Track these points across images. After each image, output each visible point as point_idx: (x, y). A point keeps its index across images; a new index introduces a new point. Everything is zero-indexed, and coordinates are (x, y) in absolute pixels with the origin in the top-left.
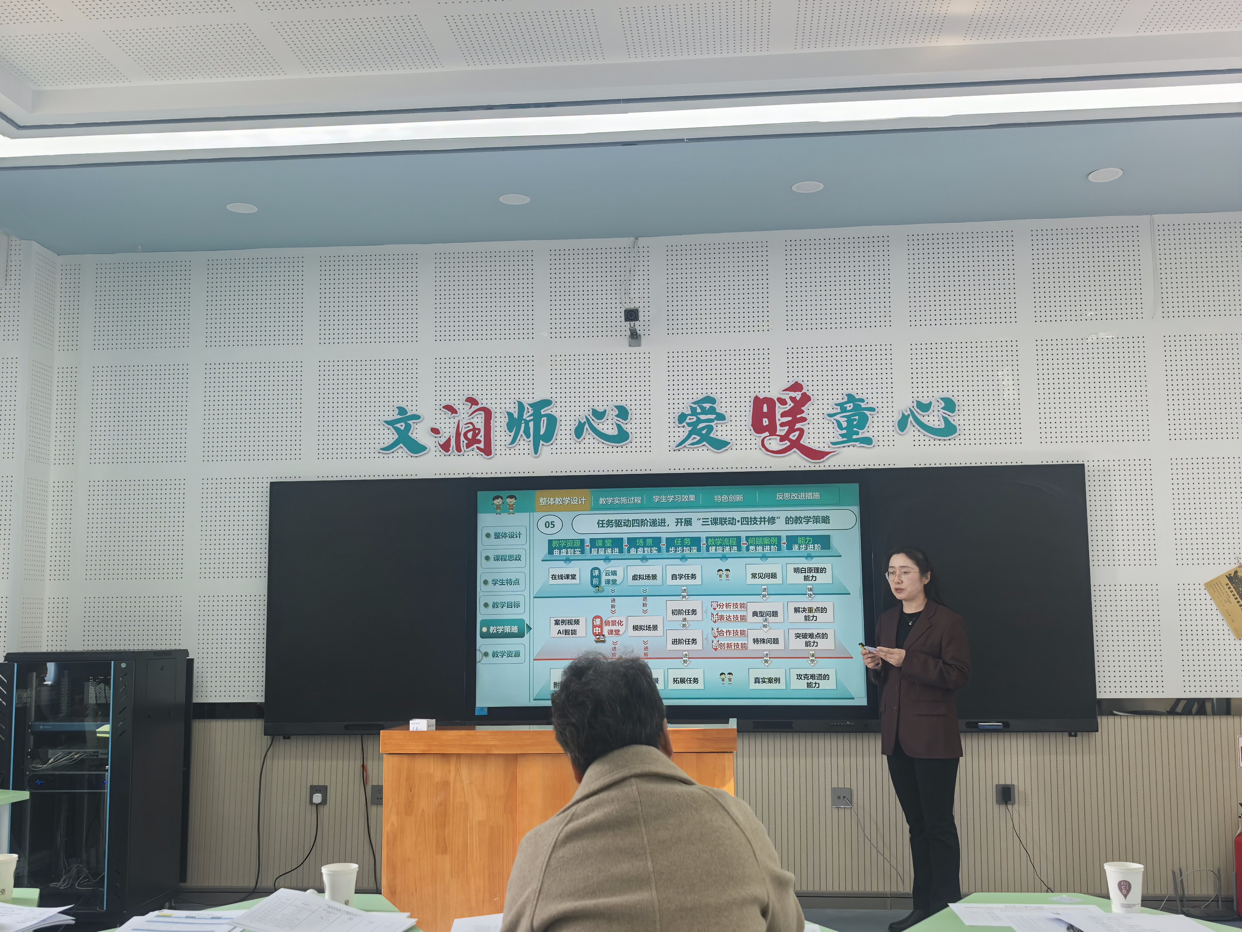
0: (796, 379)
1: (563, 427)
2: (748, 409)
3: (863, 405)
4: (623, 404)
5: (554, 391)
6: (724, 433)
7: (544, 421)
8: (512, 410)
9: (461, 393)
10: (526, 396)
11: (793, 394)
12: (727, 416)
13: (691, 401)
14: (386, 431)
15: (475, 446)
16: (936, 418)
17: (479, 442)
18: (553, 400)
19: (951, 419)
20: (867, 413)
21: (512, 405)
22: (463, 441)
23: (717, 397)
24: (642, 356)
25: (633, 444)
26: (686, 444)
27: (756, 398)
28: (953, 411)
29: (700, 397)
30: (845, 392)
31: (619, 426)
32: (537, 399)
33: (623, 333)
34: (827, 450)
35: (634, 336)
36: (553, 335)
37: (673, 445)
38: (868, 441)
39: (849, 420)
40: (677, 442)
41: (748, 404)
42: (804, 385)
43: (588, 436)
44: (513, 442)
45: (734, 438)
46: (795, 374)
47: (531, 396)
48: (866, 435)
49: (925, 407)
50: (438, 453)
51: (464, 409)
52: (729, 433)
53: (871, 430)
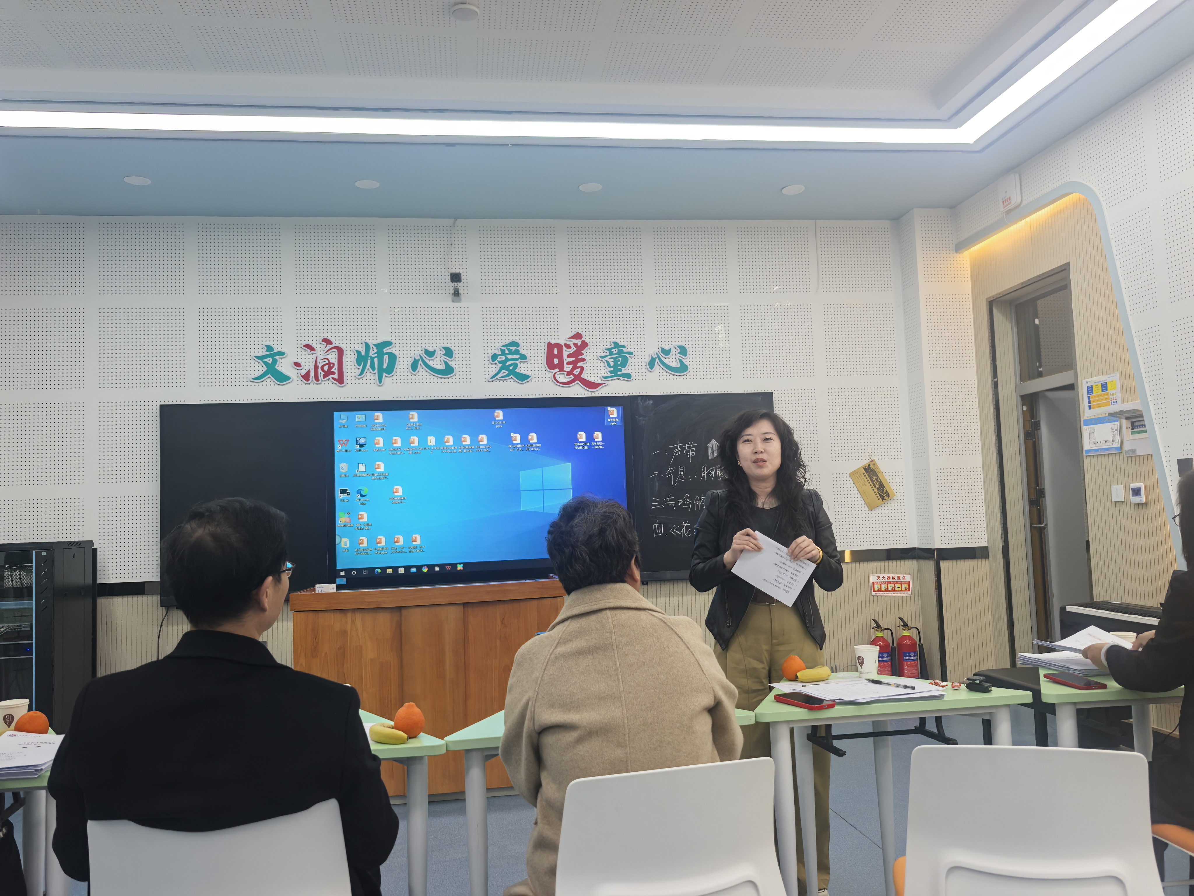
0: (577, 330)
1: (402, 363)
2: (543, 351)
3: (625, 350)
4: (449, 345)
5: (393, 334)
6: (526, 369)
7: (386, 358)
8: (360, 349)
9: (318, 335)
10: (371, 338)
11: (575, 341)
12: (528, 356)
13: (500, 344)
14: (257, 364)
15: (330, 377)
16: (674, 360)
17: (334, 373)
18: (393, 341)
19: (684, 361)
20: (628, 356)
21: (360, 345)
22: (321, 374)
23: (520, 342)
24: (463, 309)
25: (457, 377)
26: (498, 377)
27: (549, 344)
28: (685, 355)
29: (507, 342)
30: (612, 340)
31: (446, 363)
32: (380, 340)
33: (447, 292)
34: (600, 382)
35: (456, 293)
36: (392, 291)
37: (488, 377)
38: (628, 376)
39: (615, 361)
40: (491, 376)
41: (543, 348)
42: (583, 334)
43: (421, 370)
44: (361, 374)
45: (533, 372)
46: (577, 327)
47: (375, 338)
48: (627, 371)
49: (666, 352)
50: (300, 382)
51: (320, 349)
52: (529, 369)
53: (630, 368)
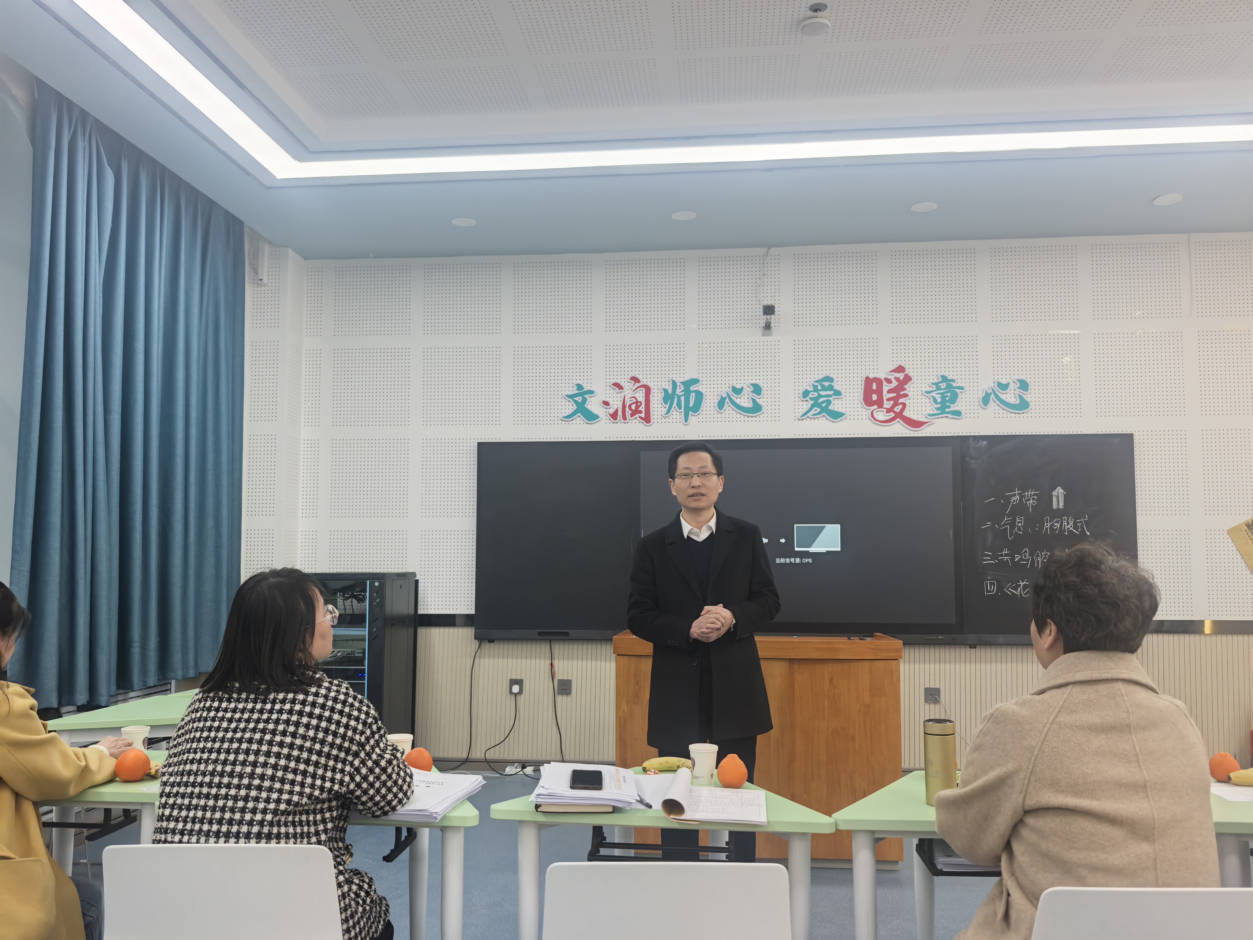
0: (899, 363)
1: (708, 401)
2: (859, 386)
3: (954, 384)
4: (757, 382)
5: (701, 371)
6: (840, 406)
7: (693, 397)
8: (667, 387)
9: (626, 373)
10: (678, 376)
11: (897, 375)
12: (843, 391)
13: (812, 380)
14: (567, 403)
15: (637, 416)
16: (1013, 396)
17: (641, 412)
18: (701, 379)
19: (1024, 397)
20: (958, 391)
21: (667, 383)
22: (628, 412)
23: (835, 377)
24: (773, 343)
25: (765, 415)
26: (809, 415)
27: (867, 378)
28: (1027, 390)
29: (820, 377)
30: (940, 374)
31: (754, 400)
32: (687, 378)
33: (758, 325)
34: (924, 420)
35: (768, 326)
36: (701, 327)
37: (798, 415)
38: (958, 413)
39: (943, 397)
40: (801, 414)
41: (860, 383)
42: (906, 367)
43: (728, 409)
44: (668, 412)
45: (848, 410)
46: (899, 359)
47: (682, 375)
48: (956, 408)
49: (1004, 387)
50: (608, 421)
51: (628, 386)
52: (844, 406)
53: (960, 404)
